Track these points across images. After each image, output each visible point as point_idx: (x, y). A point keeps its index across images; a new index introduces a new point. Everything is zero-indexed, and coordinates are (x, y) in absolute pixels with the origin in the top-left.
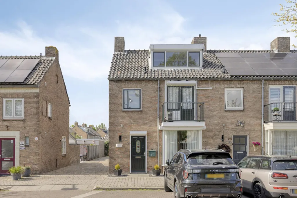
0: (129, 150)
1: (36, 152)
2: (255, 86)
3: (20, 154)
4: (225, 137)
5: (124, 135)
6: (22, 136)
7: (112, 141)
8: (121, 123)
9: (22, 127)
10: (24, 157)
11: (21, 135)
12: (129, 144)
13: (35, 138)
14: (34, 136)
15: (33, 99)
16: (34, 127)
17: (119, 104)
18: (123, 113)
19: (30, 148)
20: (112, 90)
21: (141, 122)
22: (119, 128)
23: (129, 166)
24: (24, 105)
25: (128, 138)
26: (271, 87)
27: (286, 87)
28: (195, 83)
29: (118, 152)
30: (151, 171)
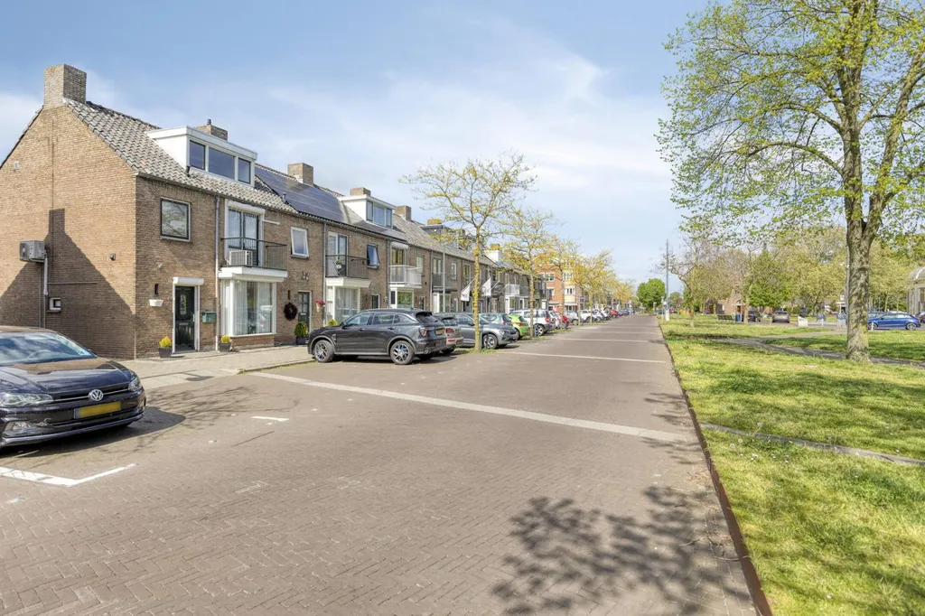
0: (171, 312)
2: (317, 229)
4: (291, 294)
5: (163, 283)
7: (141, 294)
8: (157, 261)
12: (172, 300)
17: (154, 226)
18: (161, 244)
20: (143, 196)
21: (191, 262)
22: (155, 269)
23: (172, 342)
25: (170, 290)
26: (330, 233)
27: (342, 237)
28: (262, 211)
29: (153, 316)
30: (205, 347)
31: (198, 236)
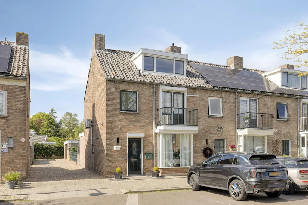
0: (126, 152)
1: (23, 155)
2: (230, 97)
3: (1, 158)
4: (209, 141)
5: (122, 137)
6: (3, 136)
7: (109, 143)
8: (118, 125)
9: (5, 126)
10: (7, 161)
11: (3, 135)
12: (126, 146)
13: (22, 139)
14: (20, 137)
15: (18, 93)
16: (20, 126)
17: (116, 106)
18: (121, 115)
19: (14, 150)
21: (138, 124)
22: (116, 129)
23: (127, 169)
24: (7, 100)
25: (125, 141)
26: (241, 99)
27: (252, 100)
29: (116, 155)
30: (147, 173)
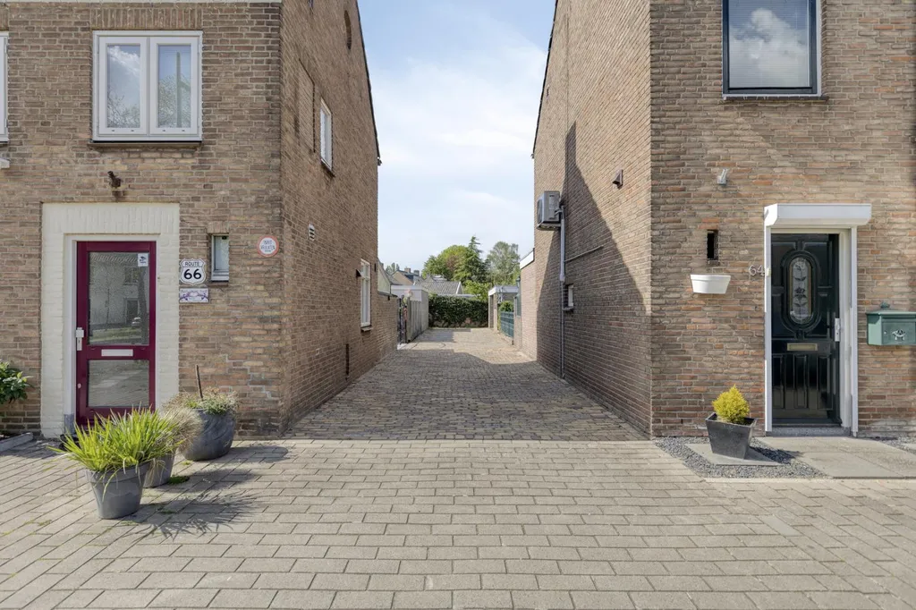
0: (759, 307)
1: (267, 314)
3: (182, 327)
5: (734, 225)
6: (190, 231)
7: (668, 258)
8: (714, 166)
9: (193, 186)
10: (202, 341)
11: (189, 226)
12: (759, 276)
13: (262, 243)
14: (254, 231)
15: (248, 35)
16: (255, 185)
17: (704, 65)
18: (728, 113)
19: (233, 294)
21: (823, 158)
22: (705, 189)
23: (762, 397)
24: (204, 68)
25: (753, 246)
29: (701, 321)
30: (880, 424)
31: (848, 75)
